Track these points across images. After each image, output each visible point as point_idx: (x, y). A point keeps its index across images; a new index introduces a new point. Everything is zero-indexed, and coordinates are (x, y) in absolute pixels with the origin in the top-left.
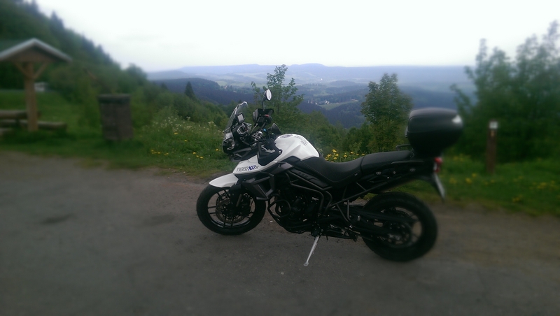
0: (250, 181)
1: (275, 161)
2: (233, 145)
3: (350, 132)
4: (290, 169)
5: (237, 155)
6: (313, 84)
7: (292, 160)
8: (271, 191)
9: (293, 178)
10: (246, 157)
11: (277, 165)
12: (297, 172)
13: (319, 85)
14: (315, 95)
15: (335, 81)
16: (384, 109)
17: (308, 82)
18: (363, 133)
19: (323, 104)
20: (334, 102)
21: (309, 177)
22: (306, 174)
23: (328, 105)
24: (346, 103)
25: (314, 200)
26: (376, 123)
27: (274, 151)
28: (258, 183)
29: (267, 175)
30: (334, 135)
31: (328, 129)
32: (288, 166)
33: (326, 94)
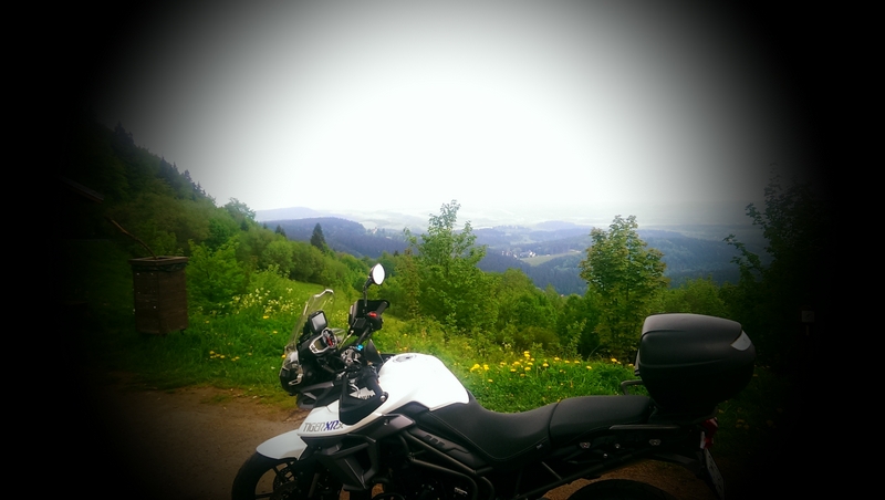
0: (330, 452)
1: (377, 413)
2: (300, 376)
3: (569, 302)
4: (409, 428)
5: (309, 395)
6: (510, 227)
7: (412, 409)
8: (371, 473)
9: (414, 446)
10: (323, 401)
11: (381, 420)
12: (424, 434)
13: (519, 227)
14: (512, 243)
15: (543, 221)
16: (619, 272)
17: (501, 224)
18: (589, 305)
19: (526, 256)
20: (542, 253)
21: (448, 444)
22: (440, 440)
23: (533, 259)
24: (562, 255)
25: (458, 493)
26: (606, 295)
27: (372, 393)
28: (346, 457)
29: (362, 441)
30: (543, 308)
31: (532, 298)
32: (404, 421)
33: (530, 242)
